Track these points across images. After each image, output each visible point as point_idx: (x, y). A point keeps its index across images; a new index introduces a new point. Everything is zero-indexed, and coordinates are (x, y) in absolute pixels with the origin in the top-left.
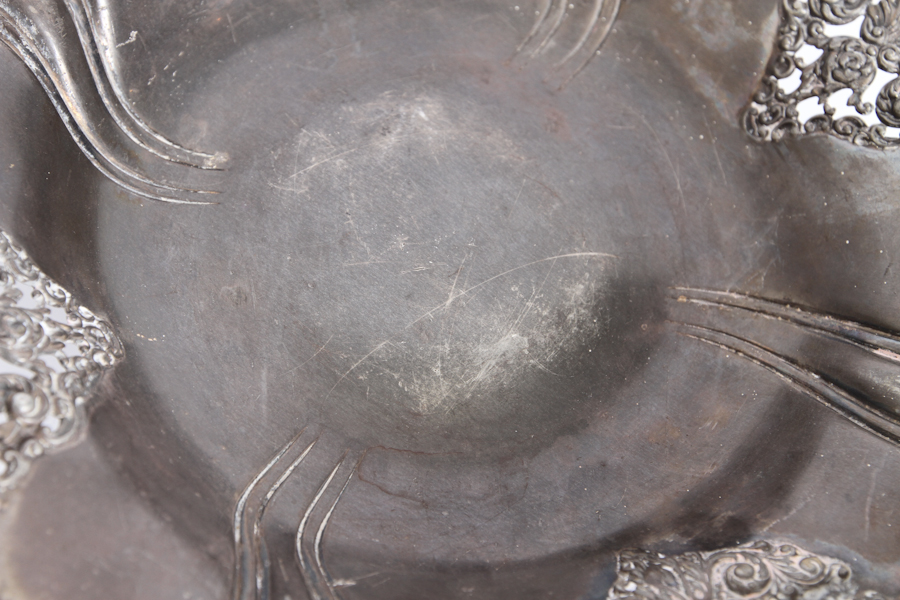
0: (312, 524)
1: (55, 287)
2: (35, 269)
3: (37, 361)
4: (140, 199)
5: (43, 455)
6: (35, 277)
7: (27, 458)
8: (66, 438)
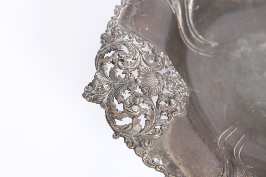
0: (238, 150)
1: (177, 73)
2: (173, 67)
3: (175, 91)
4: (194, 53)
5: (177, 116)
6: (173, 69)
7: (173, 117)
8: (182, 113)
